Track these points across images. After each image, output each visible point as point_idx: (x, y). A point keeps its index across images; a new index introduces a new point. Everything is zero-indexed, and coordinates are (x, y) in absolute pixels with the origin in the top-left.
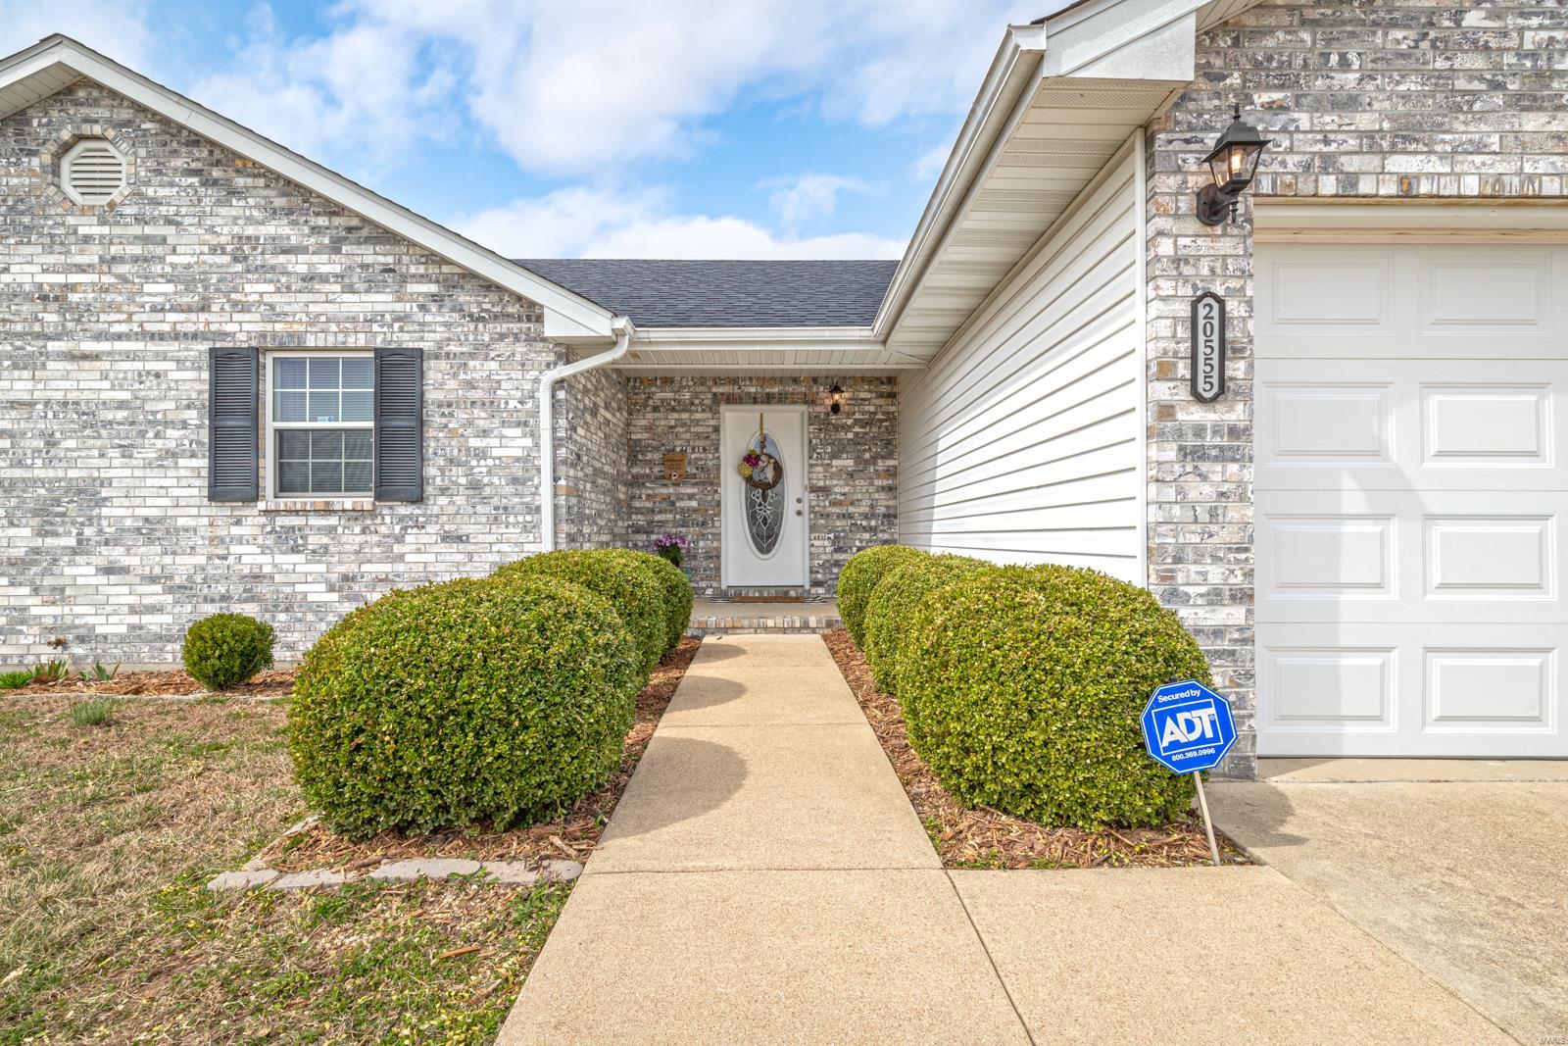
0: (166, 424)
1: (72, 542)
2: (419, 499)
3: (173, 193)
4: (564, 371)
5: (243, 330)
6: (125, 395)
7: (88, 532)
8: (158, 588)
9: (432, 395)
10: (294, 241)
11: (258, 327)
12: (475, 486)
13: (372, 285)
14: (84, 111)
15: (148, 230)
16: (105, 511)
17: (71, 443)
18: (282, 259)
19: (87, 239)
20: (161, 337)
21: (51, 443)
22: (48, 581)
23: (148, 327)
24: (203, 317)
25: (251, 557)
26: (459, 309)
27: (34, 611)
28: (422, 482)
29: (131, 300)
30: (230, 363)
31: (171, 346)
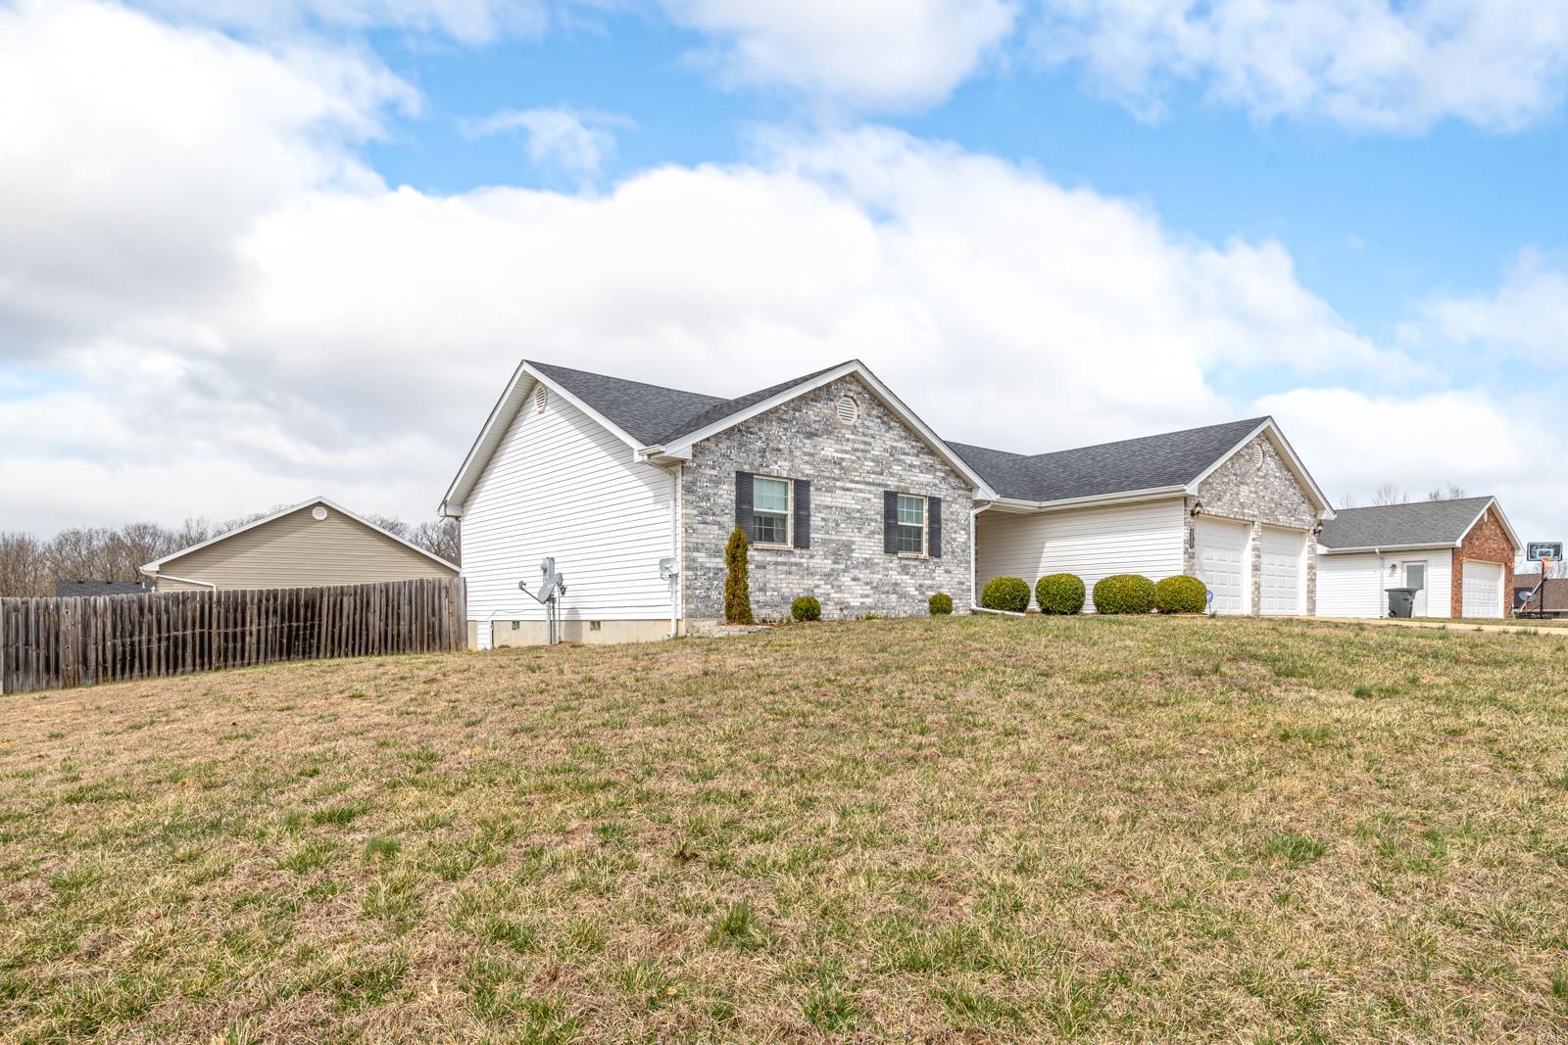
0: (871, 520)
1: (843, 567)
2: (940, 556)
3: (874, 425)
4: (978, 511)
5: (893, 484)
6: (859, 507)
7: (849, 563)
8: (868, 587)
9: (943, 516)
10: (907, 450)
11: (897, 484)
12: (953, 552)
13: (928, 471)
14: (849, 386)
15: (866, 439)
16: (853, 555)
17: (843, 525)
18: (903, 457)
19: (848, 440)
21: (838, 525)
22: (836, 583)
23: (867, 480)
24: (882, 477)
25: (895, 576)
26: (949, 484)
27: (832, 595)
28: (941, 549)
29: (861, 468)
30: (890, 497)
31: (873, 488)
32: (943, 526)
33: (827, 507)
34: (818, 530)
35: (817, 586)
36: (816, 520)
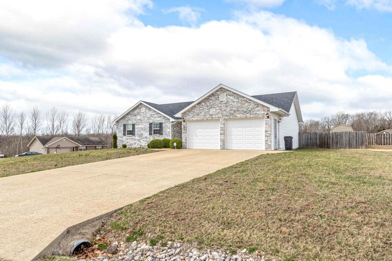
0: (147, 129)
1: (141, 138)
2: (162, 135)
3: (147, 111)
4: (172, 124)
5: (151, 121)
6: (144, 127)
8: (146, 142)
9: (163, 126)
12: (166, 134)
15: (146, 114)
16: (143, 136)
19: (142, 115)
20: (146, 122)
21: (140, 131)
22: (140, 141)
24: (149, 121)
26: (165, 119)
28: (162, 133)
29: (145, 120)
30: (150, 124)
31: (147, 123)
32: (163, 128)
33: (138, 128)
34: (137, 132)
35: (136, 142)
36: (136, 130)
